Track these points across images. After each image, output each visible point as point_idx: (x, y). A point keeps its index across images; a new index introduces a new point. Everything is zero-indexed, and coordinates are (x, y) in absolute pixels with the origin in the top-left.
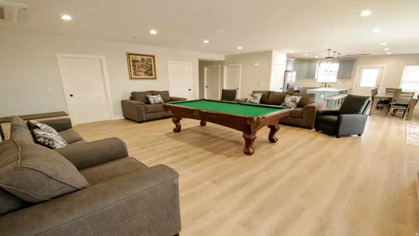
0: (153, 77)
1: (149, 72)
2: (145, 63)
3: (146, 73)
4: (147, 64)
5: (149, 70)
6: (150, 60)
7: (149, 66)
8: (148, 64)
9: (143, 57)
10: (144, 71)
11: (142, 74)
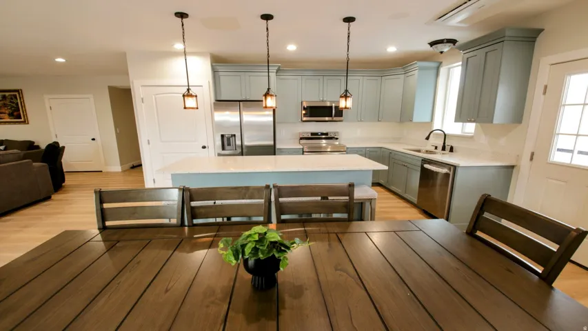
0: (22, 120)
1: (15, 114)
2: (7, 102)
3: (11, 115)
4: (11, 102)
5: (15, 111)
6: (15, 96)
7: (14, 105)
8: (13, 103)
9: (3, 94)
10: (7, 112)
11: (6, 116)
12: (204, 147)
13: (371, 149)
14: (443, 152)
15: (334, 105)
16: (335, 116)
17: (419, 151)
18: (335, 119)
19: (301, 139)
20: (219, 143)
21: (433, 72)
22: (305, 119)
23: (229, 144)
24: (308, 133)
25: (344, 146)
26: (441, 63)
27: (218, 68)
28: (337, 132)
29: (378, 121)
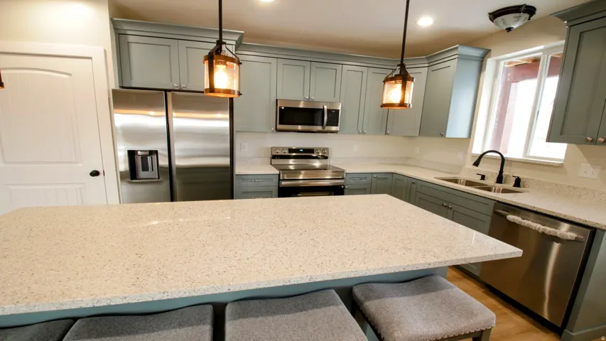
12: (95, 174)
13: (379, 176)
14: (517, 189)
15: (325, 107)
16: (327, 125)
17: (456, 181)
18: (327, 128)
19: (274, 157)
20: (124, 166)
21: (475, 65)
22: (280, 127)
23: (145, 168)
24: (283, 148)
25: (343, 172)
26: (489, 51)
27: (126, 27)
28: (327, 149)
29: (386, 134)
